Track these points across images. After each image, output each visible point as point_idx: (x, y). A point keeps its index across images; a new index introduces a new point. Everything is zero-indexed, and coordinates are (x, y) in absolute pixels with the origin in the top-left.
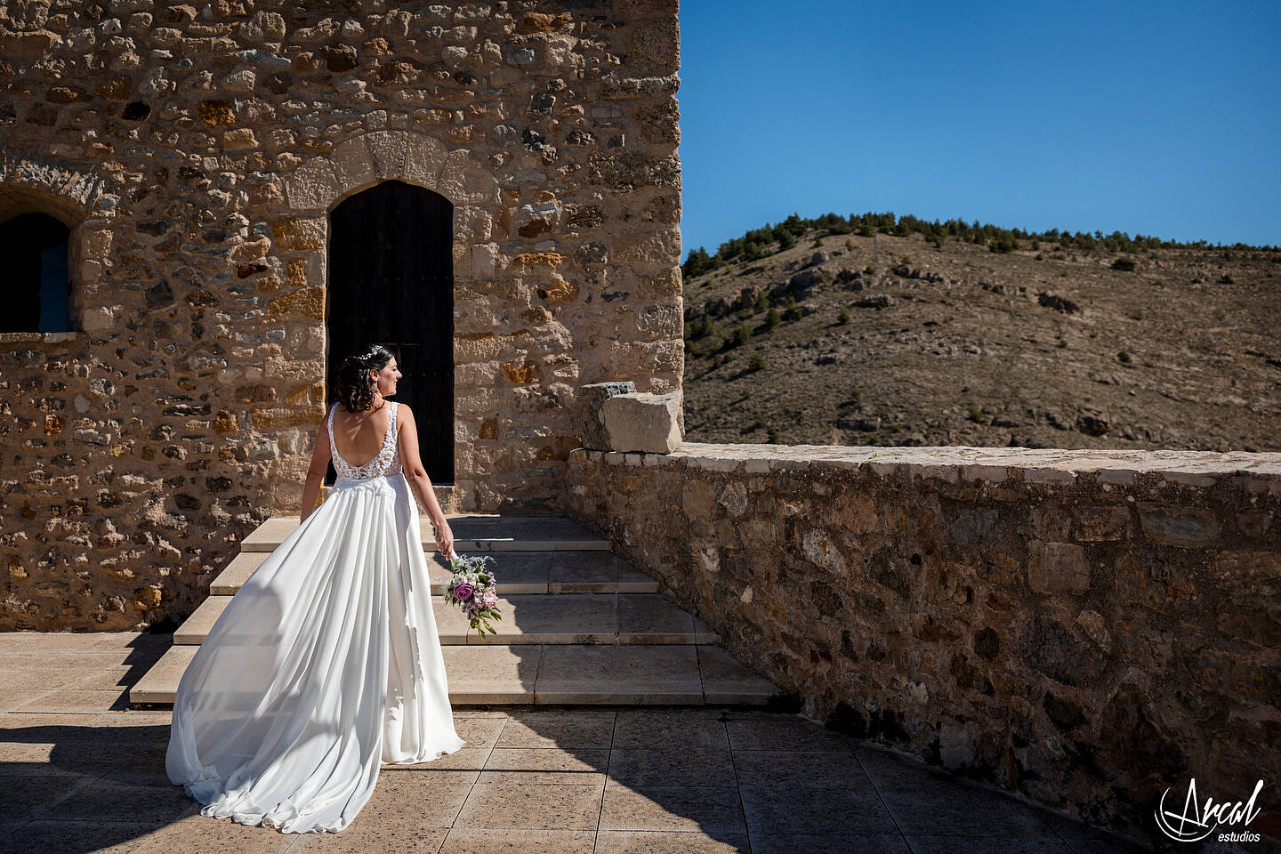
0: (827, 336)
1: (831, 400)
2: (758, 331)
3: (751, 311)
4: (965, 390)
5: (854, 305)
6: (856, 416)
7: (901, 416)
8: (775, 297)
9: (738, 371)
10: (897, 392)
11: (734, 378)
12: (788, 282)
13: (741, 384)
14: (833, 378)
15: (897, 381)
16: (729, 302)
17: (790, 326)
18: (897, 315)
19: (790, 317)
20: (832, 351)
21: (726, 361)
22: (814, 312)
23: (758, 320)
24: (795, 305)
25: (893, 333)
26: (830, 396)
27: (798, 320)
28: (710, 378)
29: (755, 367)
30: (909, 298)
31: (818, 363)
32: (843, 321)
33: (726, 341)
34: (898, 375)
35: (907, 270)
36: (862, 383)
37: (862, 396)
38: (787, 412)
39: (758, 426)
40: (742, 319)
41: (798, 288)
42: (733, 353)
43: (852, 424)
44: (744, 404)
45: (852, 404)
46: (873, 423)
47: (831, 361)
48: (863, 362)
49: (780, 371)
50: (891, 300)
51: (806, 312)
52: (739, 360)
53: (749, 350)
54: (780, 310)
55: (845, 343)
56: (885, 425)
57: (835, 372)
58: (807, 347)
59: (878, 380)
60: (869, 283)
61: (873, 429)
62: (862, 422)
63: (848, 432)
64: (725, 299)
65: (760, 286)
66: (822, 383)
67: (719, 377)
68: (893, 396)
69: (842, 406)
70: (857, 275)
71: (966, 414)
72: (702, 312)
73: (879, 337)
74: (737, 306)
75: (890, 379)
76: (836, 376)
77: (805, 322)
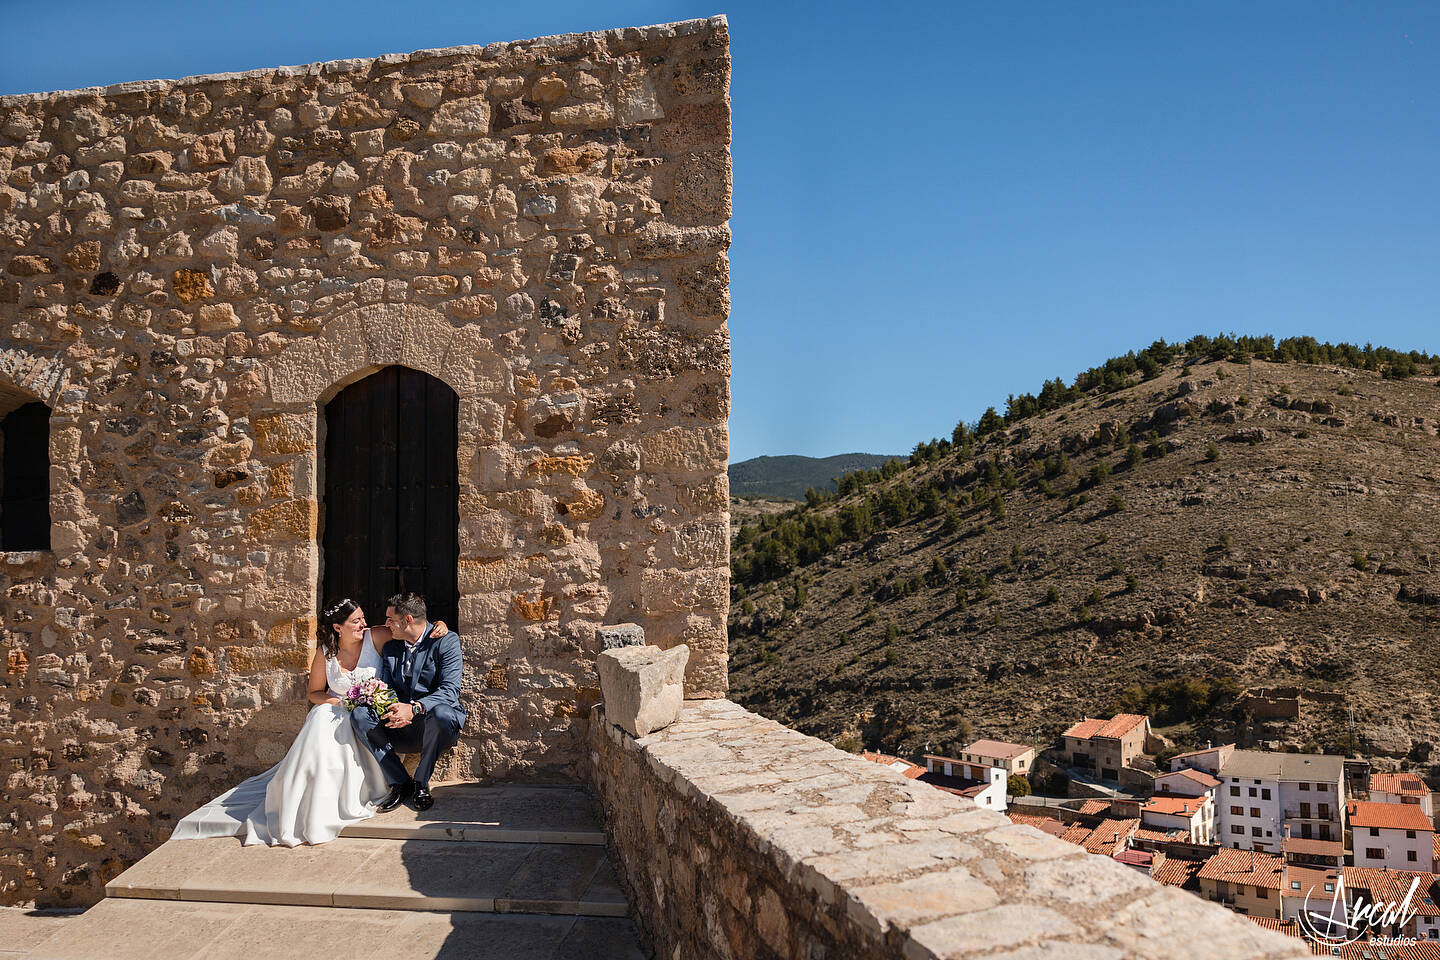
0: (1194, 474)
1: (1197, 545)
2: (1118, 469)
3: (1111, 447)
4: (1349, 534)
5: (1224, 439)
6: (1224, 562)
7: (1274, 562)
8: (1137, 430)
9: (1095, 512)
10: (1271, 535)
11: (1090, 519)
12: (1151, 414)
13: (1098, 527)
14: (1199, 520)
15: (1271, 523)
16: (1086, 437)
17: (1153, 463)
18: (1274, 450)
19: (1153, 453)
20: (1198, 491)
21: (1082, 502)
22: (1180, 448)
23: (1118, 457)
24: (1158, 440)
25: (1267, 470)
26: (1196, 540)
27: (1162, 457)
28: (1064, 520)
29: (1114, 508)
30: (1287, 431)
31: (1183, 503)
32: (1211, 457)
33: (1083, 480)
34: (1272, 517)
35: (1286, 400)
36: (1231, 526)
37: (1231, 540)
38: (1147, 557)
39: (1115, 572)
40: (1100, 455)
41: (1165, 419)
42: (1090, 493)
43: (1219, 570)
44: (1101, 548)
45: (1220, 548)
46: (1240, 570)
47: (1197, 501)
48: (1234, 502)
49: (1141, 512)
50: (1266, 434)
51: (1171, 448)
52: (1096, 500)
53: (1108, 489)
54: (1142, 446)
55: (1213, 481)
56: (1256, 572)
57: (1202, 513)
58: (1171, 487)
59: (1249, 522)
60: (1241, 415)
61: (1243, 576)
62: (1230, 568)
63: (1215, 579)
64: (1082, 434)
65: (1120, 420)
66: (1186, 525)
67: (1075, 519)
68: (1266, 540)
69: (1210, 550)
70: (1228, 406)
71: (1349, 560)
72: (1058, 448)
73: (1251, 475)
74: (1095, 442)
75: (1264, 522)
76: (1202, 518)
77: (1170, 459)
